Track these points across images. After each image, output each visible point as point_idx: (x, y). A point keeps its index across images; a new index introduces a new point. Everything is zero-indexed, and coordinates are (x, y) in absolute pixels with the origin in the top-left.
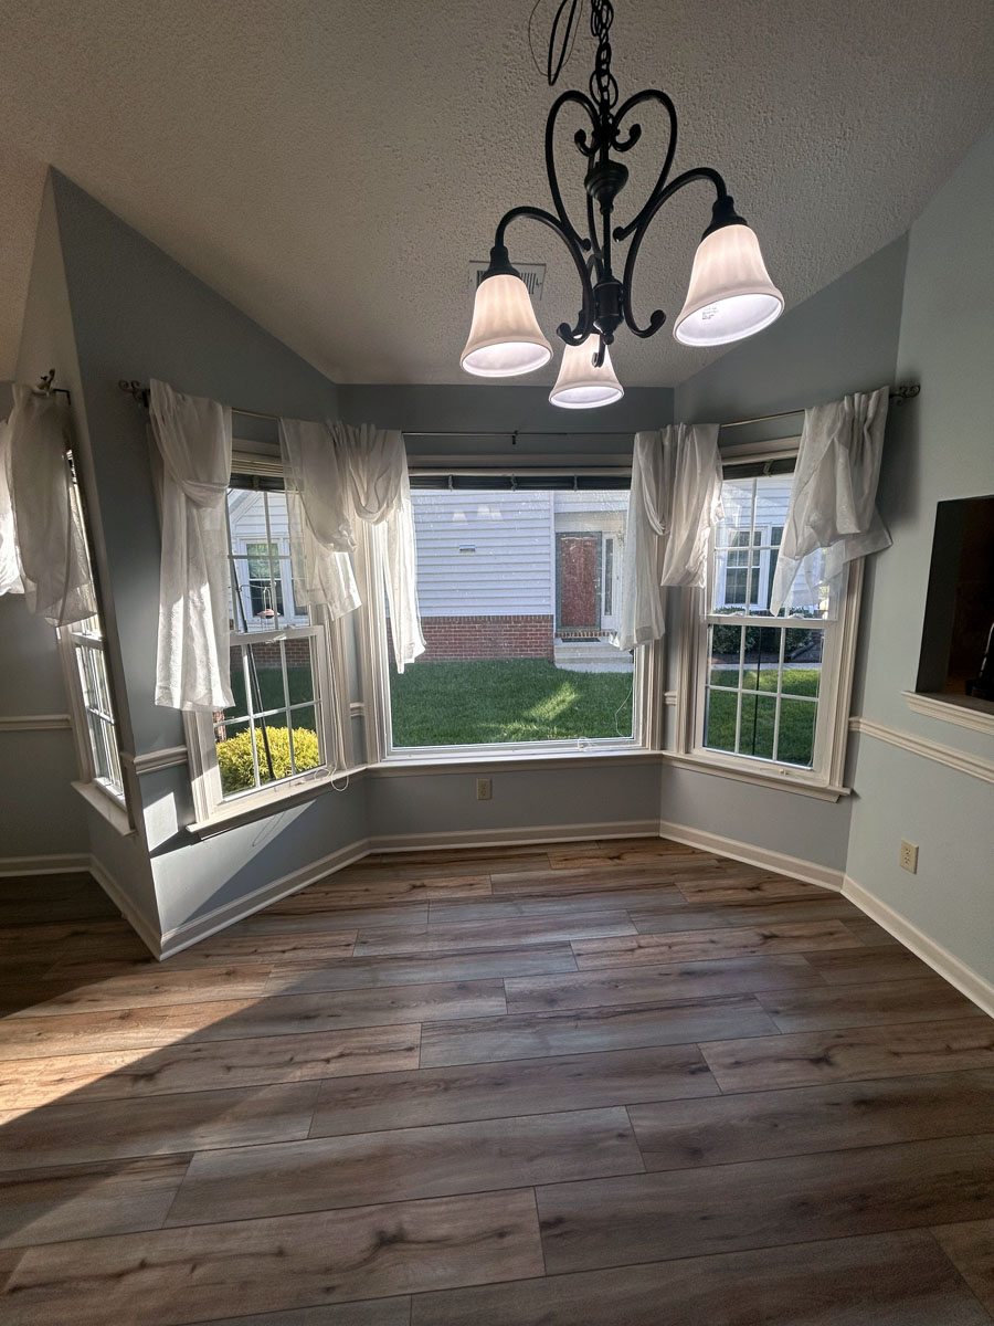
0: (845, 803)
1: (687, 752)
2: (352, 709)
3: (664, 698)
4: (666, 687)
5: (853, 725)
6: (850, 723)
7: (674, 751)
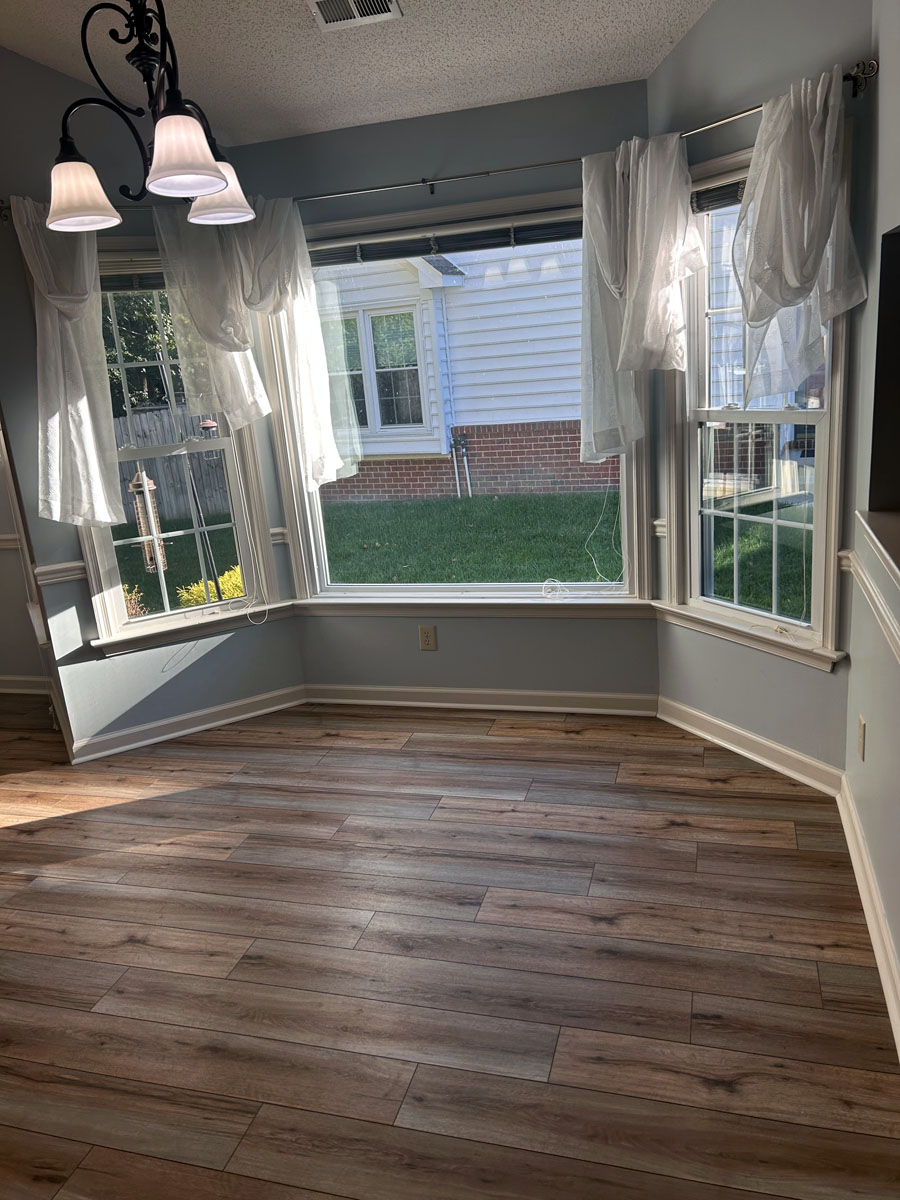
0: (841, 672)
1: (683, 602)
2: (273, 535)
3: (654, 528)
4: (655, 513)
5: (844, 562)
6: (840, 559)
7: (667, 603)
